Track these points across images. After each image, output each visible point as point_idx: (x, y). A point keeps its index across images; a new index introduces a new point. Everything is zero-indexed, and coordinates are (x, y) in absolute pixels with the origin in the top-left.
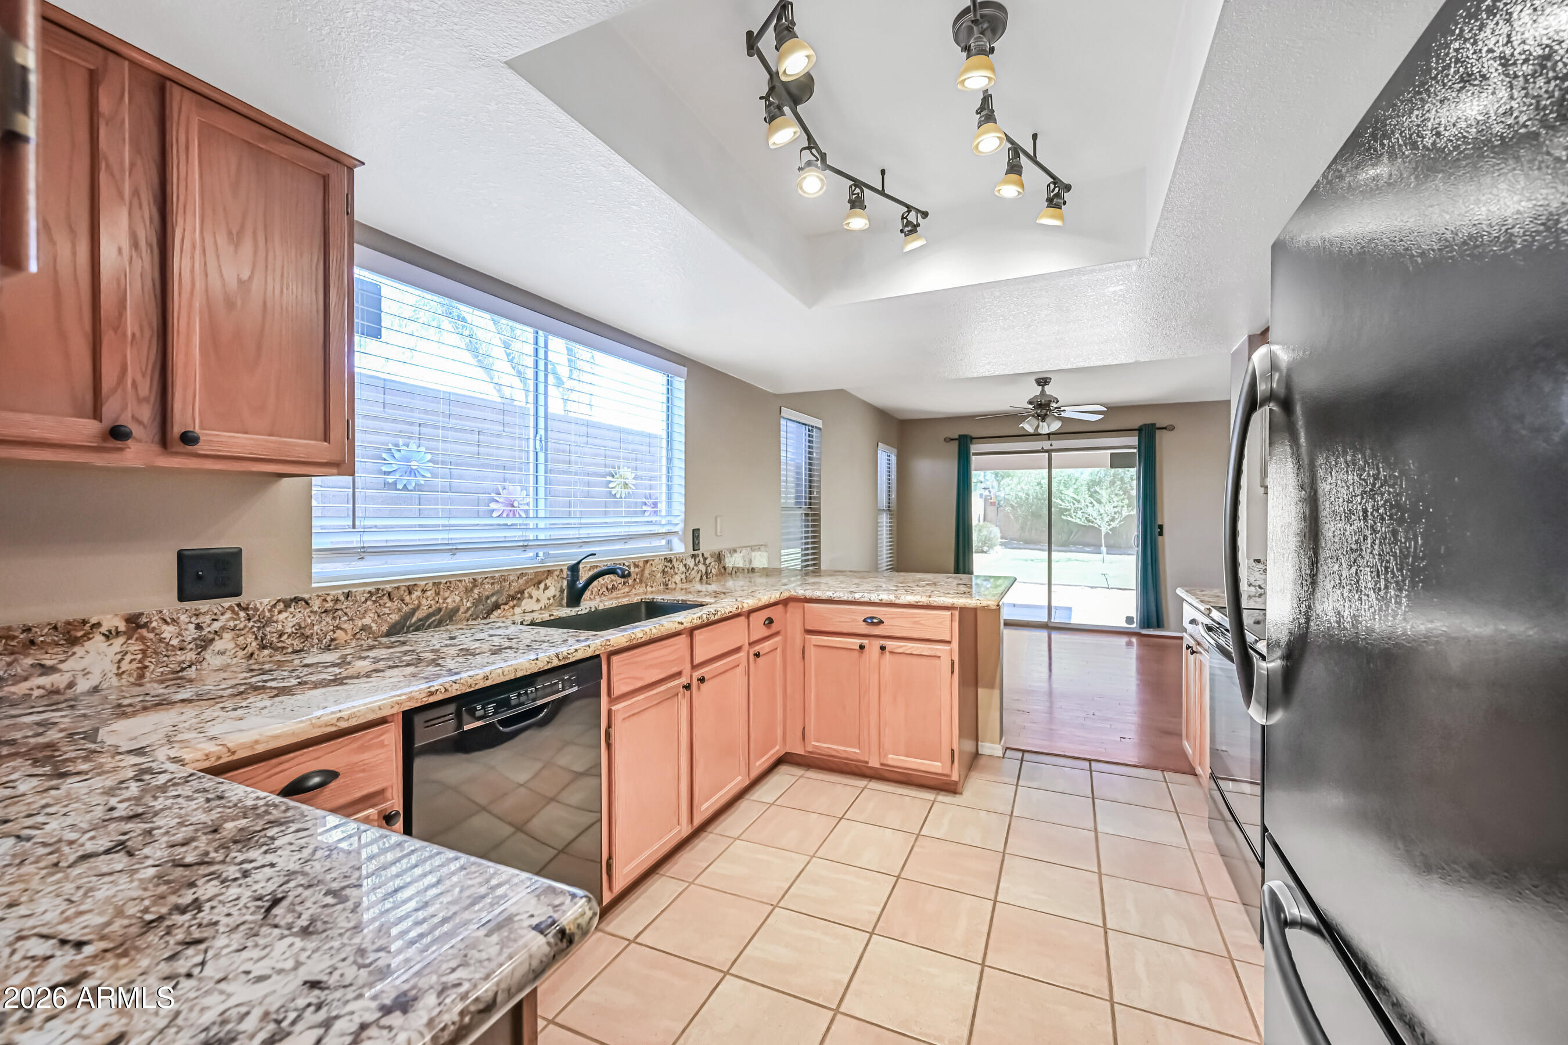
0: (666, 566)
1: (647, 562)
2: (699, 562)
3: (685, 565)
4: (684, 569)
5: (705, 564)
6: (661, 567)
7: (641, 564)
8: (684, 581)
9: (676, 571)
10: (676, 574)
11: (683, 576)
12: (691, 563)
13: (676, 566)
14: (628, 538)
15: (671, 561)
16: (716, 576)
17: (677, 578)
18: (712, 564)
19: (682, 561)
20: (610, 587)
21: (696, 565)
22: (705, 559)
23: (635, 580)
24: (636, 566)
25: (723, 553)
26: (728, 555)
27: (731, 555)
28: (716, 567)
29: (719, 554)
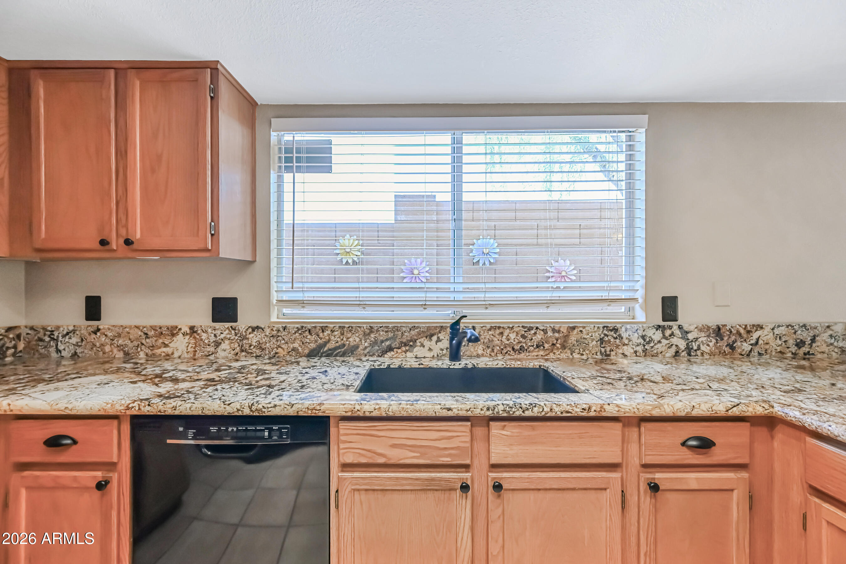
0: (607, 335)
1: (573, 328)
2: (672, 335)
4: (641, 341)
5: (685, 338)
6: (596, 336)
7: (565, 330)
8: (640, 353)
9: (626, 342)
10: (623, 345)
11: (639, 349)
12: (657, 334)
13: (626, 336)
14: (549, 303)
15: (617, 330)
16: (712, 354)
18: (703, 339)
19: (635, 332)
21: (665, 337)
22: (685, 333)
24: (557, 331)
25: (728, 328)
26: (742, 331)
27: (749, 332)
28: (711, 344)
29: (719, 329)
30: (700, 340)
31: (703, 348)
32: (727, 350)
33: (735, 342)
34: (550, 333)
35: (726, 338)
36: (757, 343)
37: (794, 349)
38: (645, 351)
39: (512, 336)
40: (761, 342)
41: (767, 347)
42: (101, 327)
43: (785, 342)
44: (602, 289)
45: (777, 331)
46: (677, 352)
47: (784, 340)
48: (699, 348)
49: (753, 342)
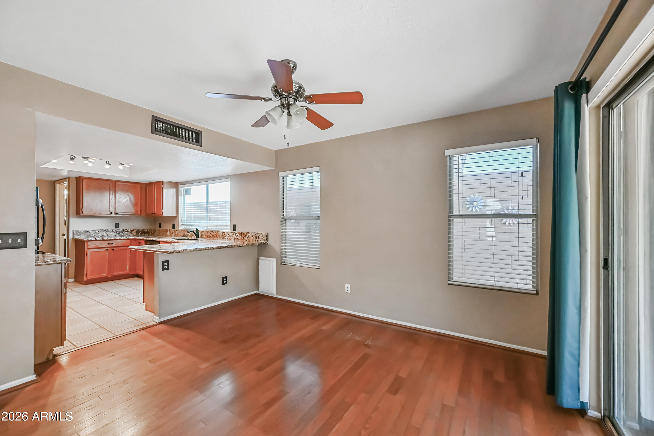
0: (223, 234)
1: (218, 232)
2: (233, 234)
3: (229, 235)
4: (228, 235)
5: (236, 235)
6: (221, 234)
7: (216, 232)
8: (228, 239)
9: (226, 235)
10: (226, 236)
11: (228, 237)
12: (231, 234)
13: (226, 234)
14: (216, 226)
15: (224, 233)
16: (240, 240)
17: (226, 238)
18: (239, 236)
19: (228, 233)
20: (210, 236)
21: (232, 235)
22: (236, 234)
23: (215, 236)
24: (215, 232)
25: (243, 233)
26: (246, 234)
27: (247, 234)
28: (240, 237)
29: (241, 233)
30: (238, 236)
31: (239, 238)
32: (243, 238)
33: (244, 237)
34: (214, 233)
35: (243, 236)
36: (248, 237)
37: (255, 239)
38: (229, 238)
39: (209, 233)
40: (249, 237)
41: (250, 238)
42: (160, 229)
43: (254, 237)
44: (225, 222)
45: (252, 234)
46: (234, 239)
47: (253, 237)
48: (238, 238)
49: (247, 237)
